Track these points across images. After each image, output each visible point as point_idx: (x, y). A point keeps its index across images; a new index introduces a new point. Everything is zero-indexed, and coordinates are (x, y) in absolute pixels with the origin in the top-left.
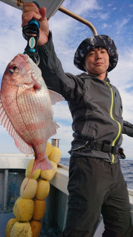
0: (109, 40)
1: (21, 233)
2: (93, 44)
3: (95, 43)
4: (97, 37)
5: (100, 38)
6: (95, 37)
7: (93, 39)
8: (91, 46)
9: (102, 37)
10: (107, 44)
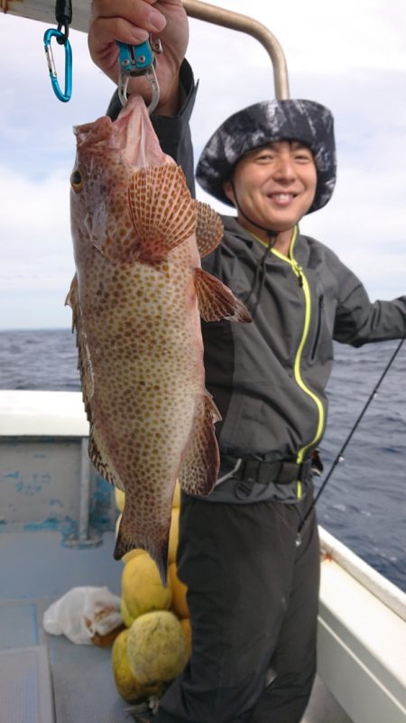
0: (325, 121)
1: (156, 632)
2: (276, 130)
3: (281, 124)
4: (288, 106)
5: (296, 111)
6: (282, 103)
7: (276, 109)
8: (268, 132)
9: (303, 109)
10: (317, 134)
